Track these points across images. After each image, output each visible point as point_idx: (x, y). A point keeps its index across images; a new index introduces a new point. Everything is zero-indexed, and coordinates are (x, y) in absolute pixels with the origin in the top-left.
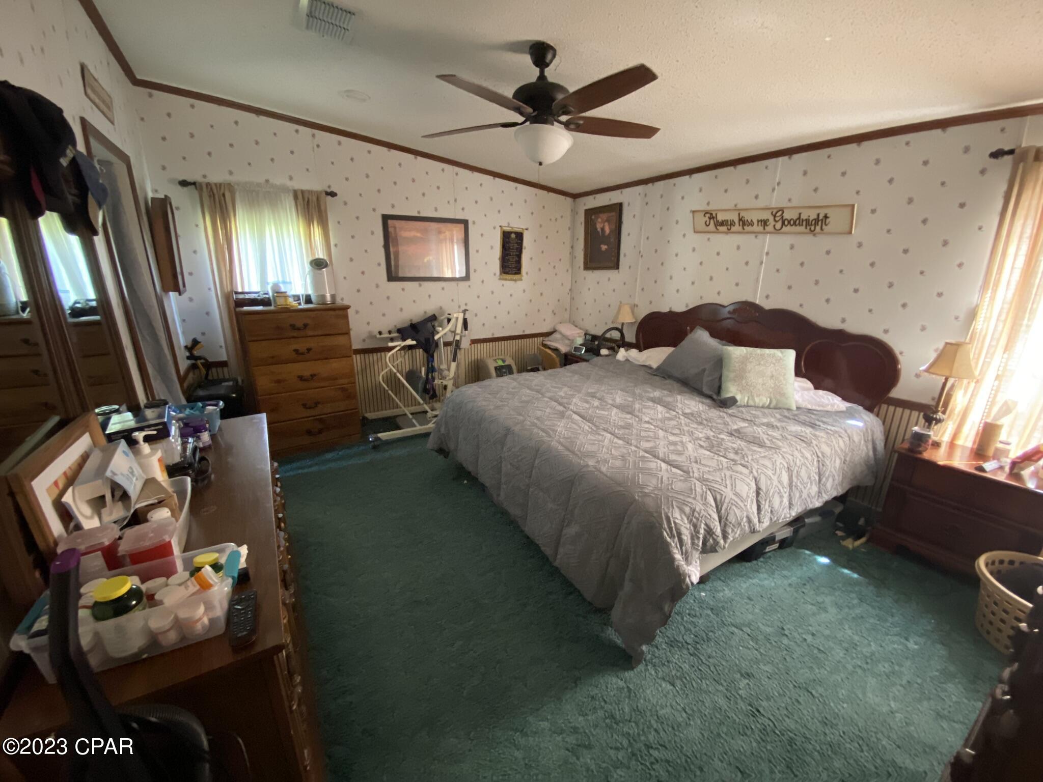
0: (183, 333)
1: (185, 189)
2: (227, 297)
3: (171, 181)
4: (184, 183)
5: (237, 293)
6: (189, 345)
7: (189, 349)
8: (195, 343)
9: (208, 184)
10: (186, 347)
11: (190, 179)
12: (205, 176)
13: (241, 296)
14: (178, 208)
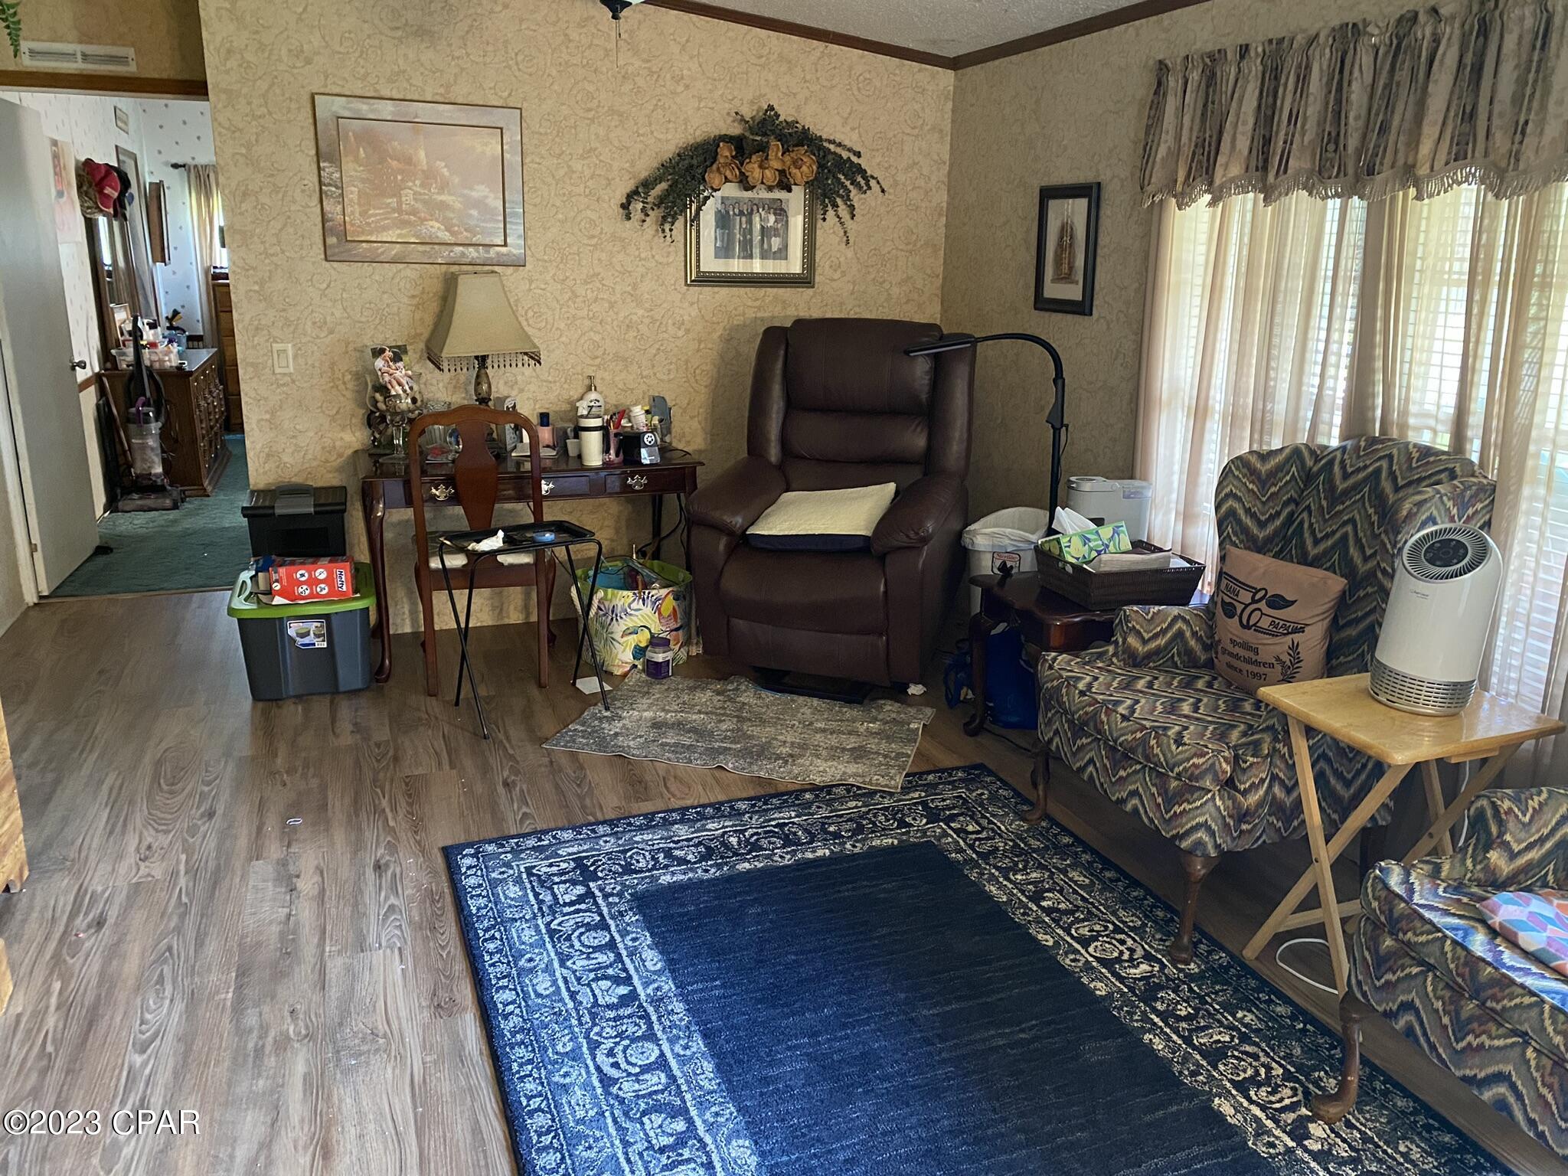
0: (166, 304)
1: (176, 171)
2: (207, 271)
3: (166, 164)
4: (175, 166)
5: (215, 267)
6: (170, 317)
7: (170, 320)
8: (176, 313)
9: (196, 166)
10: (167, 318)
11: (180, 162)
12: (193, 158)
13: (218, 271)
14: (168, 188)
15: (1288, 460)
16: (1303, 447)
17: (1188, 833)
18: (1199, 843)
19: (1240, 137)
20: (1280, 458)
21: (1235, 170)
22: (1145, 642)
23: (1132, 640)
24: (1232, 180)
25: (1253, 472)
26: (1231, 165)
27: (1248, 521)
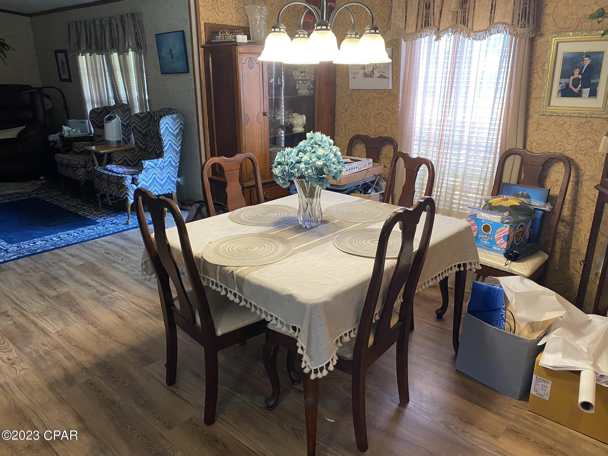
15: (103, 109)
16: (106, 107)
17: (78, 177)
18: (81, 178)
19: (83, 42)
20: (101, 109)
21: (84, 48)
22: (79, 149)
23: (75, 149)
24: (84, 50)
25: (96, 112)
26: (83, 48)
27: (97, 122)
